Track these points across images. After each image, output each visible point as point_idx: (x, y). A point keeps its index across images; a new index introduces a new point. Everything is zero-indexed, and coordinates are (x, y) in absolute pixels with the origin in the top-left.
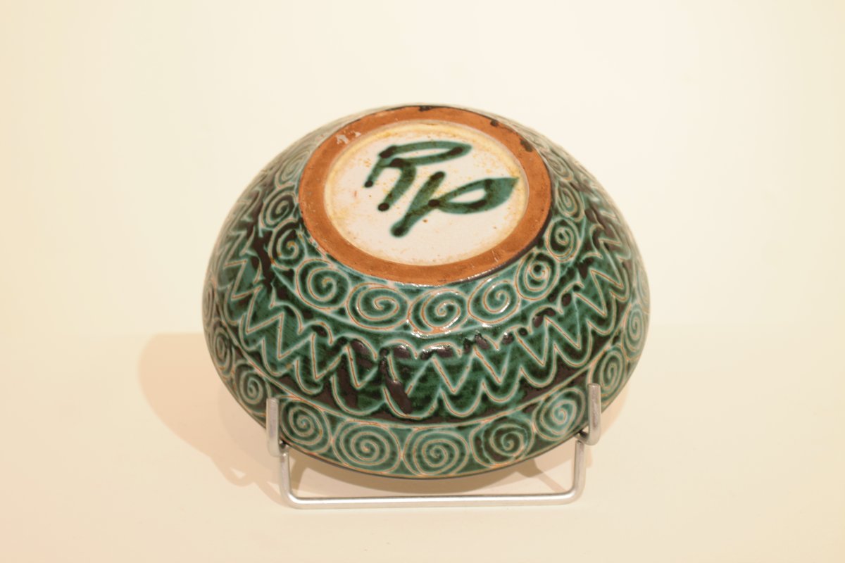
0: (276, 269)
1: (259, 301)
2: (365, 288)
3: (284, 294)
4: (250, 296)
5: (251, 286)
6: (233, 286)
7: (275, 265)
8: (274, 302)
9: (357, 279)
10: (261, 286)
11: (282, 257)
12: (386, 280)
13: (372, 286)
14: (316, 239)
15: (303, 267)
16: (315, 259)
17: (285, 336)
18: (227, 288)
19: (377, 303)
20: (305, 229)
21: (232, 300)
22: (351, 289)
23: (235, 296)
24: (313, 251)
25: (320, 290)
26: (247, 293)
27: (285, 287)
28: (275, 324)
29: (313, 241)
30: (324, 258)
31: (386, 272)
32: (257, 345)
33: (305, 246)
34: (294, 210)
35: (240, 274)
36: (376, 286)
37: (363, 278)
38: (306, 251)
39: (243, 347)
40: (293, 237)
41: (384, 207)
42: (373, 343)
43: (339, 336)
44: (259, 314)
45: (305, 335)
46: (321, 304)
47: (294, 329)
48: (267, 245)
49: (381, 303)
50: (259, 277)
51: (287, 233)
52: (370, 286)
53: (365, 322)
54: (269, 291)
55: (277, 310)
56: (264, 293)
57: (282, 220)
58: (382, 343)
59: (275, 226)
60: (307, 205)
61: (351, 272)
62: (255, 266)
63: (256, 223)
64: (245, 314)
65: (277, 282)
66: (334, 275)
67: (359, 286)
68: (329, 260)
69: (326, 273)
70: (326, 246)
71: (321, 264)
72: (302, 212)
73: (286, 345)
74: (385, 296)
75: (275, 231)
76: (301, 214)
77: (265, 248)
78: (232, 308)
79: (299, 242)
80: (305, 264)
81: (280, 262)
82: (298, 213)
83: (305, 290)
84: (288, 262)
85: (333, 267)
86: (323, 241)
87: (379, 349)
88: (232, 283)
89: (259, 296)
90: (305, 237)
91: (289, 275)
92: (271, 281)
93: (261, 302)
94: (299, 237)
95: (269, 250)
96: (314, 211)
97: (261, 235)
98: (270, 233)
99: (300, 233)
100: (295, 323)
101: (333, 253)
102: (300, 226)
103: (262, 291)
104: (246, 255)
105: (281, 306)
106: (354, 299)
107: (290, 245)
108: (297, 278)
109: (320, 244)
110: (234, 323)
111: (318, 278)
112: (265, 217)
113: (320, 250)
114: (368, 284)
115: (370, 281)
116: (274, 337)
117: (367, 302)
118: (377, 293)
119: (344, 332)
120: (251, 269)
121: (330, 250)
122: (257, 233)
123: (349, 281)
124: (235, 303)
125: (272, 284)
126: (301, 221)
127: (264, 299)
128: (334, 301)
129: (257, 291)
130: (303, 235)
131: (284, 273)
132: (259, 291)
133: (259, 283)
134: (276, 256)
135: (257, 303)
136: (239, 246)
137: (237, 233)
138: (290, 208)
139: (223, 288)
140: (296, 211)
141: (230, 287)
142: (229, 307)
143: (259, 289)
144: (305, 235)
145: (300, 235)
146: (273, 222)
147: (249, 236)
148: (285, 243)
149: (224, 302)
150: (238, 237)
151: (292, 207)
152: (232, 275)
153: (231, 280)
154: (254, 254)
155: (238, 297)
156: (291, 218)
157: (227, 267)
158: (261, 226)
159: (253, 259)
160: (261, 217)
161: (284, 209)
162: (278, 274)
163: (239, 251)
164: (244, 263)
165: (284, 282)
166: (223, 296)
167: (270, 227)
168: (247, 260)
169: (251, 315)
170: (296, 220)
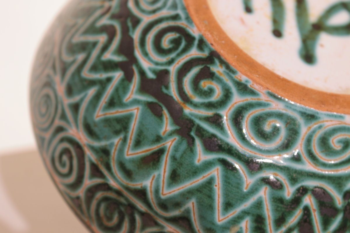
0: (192, 115)
1: (178, 155)
2: (320, 127)
3: (214, 144)
4: (161, 152)
5: (158, 139)
6: (125, 140)
7: (188, 110)
8: (202, 156)
9: (311, 117)
10: (177, 138)
11: (197, 99)
12: (342, 115)
13: (329, 124)
14: (247, 75)
15: (233, 109)
16: (250, 99)
17: (227, 194)
18: (112, 144)
19: (335, 142)
20: (223, 63)
21: (127, 157)
22: (304, 130)
23: (130, 152)
24: (243, 88)
25: (263, 135)
26: (155, 147)
27: (213, 136)
28: (210, 182)
29: (243, 78)
30: (263, 98)
31: (338, 106)
32: (183, 209)
33: (230, 84)
34: (196, 42)
35: (134, 126)
36: (333, 123)
37: (318, 116)
38: (234, 90)
39: (156, 214)
40: (207, 74)
41: (278, 33)
42: (335, 187)
43: (298, 185)
44: (181, 171)
45: (254, 190)
46: (269, 152)
47: (239, 185)
48: (167, 87)
49: (340, 142)
50: (168, 126)
51: (195, 71)
52: (327, 124)
53: (324, 165)
54: (191, 142)
55: (208, 165)
56: (184, 146)
57: (179, 55)
58: (345, 185)
59: (171, 62)
60: (213, 36)
61: (303, 111)
62: (159, 115)
63: (133, 60)
64: (156, 173)
65: (200, 131)
66: (280, 116)
67: (314, 126)
68: (271, 99)
69: (270, 115)
70: (262, 82)
71: (260, 104)
72: (212, 44)
73: (228, 206)
74: (343, 133)
75: (173, 69)
76: (210, 46)
77: (165, 91)
78: (129, 166)
79: (219, 80)
80: (236, 106)
81: (196, 106)
83: (243, 138)
84: (210, 106)
85: (276, 106)
86: (255, 77)
87: (343, 193)
88: (122, 136)
89: (176, 149)
90: (228, 74)
91: (216, 121)
92: (190, 130)
93: (182, 156)
94: (217, 74)
95: (173, 91)
96: (223, 42)
97: (151, 75)
98: (166, 73)
99: (217, 69)
100: (239, 178)
101: (273, 90)
102: (217, 61)
103: (179, 143)
104: (136, 102)
105: (214, 160)
106: (309, 141)
107: (205, 84)
109: (254, 81)
110: (137, 185)
111: (258, 121)
112: (146, 54)
113: (256, 87)
114: (323, 122)
115: (326, 118)
116: (211, 197)
117: (324, 142)
118: (335, 131)
119: (303, 181)
120: (151, 118)
121: (268, 86)
122: (142, 73)
123: (300, 120)
124: (132, 161)
125: (193, 134)
126: (213, 57)
127: (185, 152)
128: (287, 146)
129: (170, 144)
130: (224, 72)
131: (207, 119)
132: (174, 143)
133: (171, 134)
134: (186, 99)
135: (174, 158)
136: (117, 90)
137: (104, 76)
138: (186, 40)
139: (103, 143)
140: (202, 44)
141: (118, 142)
142: (122, 166)
143: (173, 141)
144: (227, 71)
145: (218, 72)
146: (163, 59)
147: (128, 77)
148: (196, 82)
149: (109, 159)
150: (109, 80)
151: (190, 39)
152: (118, 127)
153: (117, 133)
154: (150, 99)
155: (137, 153)
156: (194, 53)
157: (103, 117)
158: (145, 65)
159: (150, 105)
160: (138, 53)
161: (176, 42)
162: (197, 121)
163: (119, 97)
164: (135, 111)
165: (210, 129)
166: (105, 152)
167: (162, 64)
168: (140, 107)
169: (167, 174)
170: (205, 54)
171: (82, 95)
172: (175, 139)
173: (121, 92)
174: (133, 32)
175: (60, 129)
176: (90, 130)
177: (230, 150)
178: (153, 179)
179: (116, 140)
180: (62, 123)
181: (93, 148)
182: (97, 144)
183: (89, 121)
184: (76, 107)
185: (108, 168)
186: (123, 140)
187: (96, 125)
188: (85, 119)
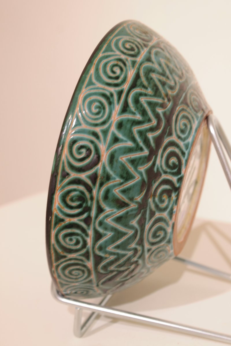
1: (130, 213)
2: (166, 247)
3: (142, 223)
4: (127, 205)
5: (132, 199)
6: (121, 184)
7: (150, 200)
8: (134, 223)
9: (169, 242)
10: (137, 206)
11: (157, 199)
15: (160, 216)
16: (168, 218)
17: (122, 243)
18: (115, 179)
20: (178, 196)
21: (114, 191)
22: (162, 244)
23: (117, 191)
24: (171, 213)
25: (155, 236)
26: (127, 201)
27: (145, 219)
28: (125, 234)
29: (175, 209)
30: (171, 223)
32: (105, 232)
33: (170, 207)
34: (179, 176)
36: (169, 249)
38: (168, 210)
39: (95, 223)
40: (168, 193)
43: (138, 260)
44: (123, 220)
45: (130, 250)
46: (149, 241)
47: (129, 244)
49: (161, 255)
50: (139, 199)
51: (167, 187)
53: (149, 258)
54: (138, 214)
55: (132, 227)
56: (135, 212)
57: (170, 173)
59: (165, 172)
62: (142, 190)
64: (115, 210)
65: (145, 212)
66: (166, 233)
67: (166, 245)
69: (165, 230)
71: (167, 223)
73: (118, 247)
75: (164, 177)
77: (153, 182)
78: (110, 195)
79: (169, 201)
80: (162, 216)
81: (154, 201)
82: (181, 182)
83: (150, 229)
84: (157, 206)
85: (169, 229)
88: (122, 181)
89: (132, 210)
90: (174, 202)
91: (152, 214)
92: (143, 208)
93: (130, 215)
95: (155, 186)
97: (155, 169)
98: (160, 175)
99: (174, 196)
102: (177, 193)
103: (135, 210)
104: (141, 174)
105: (136, 227)
106: (158, 248)
107: (165, 197)
108: (153, 219)
110: (103, 205)
111: (161, 229)
113: (174, 217)
115: (170, 246)
116: (119, 239)
117: (160, 252)
118: (165, 251)
119: (141, 259)
120: (138, 188)
122: (154, 164)
123: (166, 240)
124: (114, 195)
125: (142, 211)
126: (178, 190)
127: (132, 215)
128: (153, 244)
130: (174, 200)
131: (151, 210)
132: (134, 207)
133: (137, 203)
134: (154, 195)
135: (127, 213)
136: (140, 158)
137: (141, 144)
138: (178, 170)
139: (111, 173)
140: (180, 180)
141: (117, 181)
142: (107, 192)
143: (134, 206)
144: (175, 201)
145: (172, 198)
146: (164, 167)
147: (148, 159)
148: (164, 191)
149: (106, 182)
150: (141, 149)
151: (179, 172)
152: (125, 175)
153: (122, 177)
154: (146, 179)
155: (119, 195)
156: (174, 179)
157: (123, 162)
158: (158, 162)
159: (143, 181)
160: (160, 151)
161: (174, 166)
162: (148, 208)
163: (138, 163)
164: (137, 178)
165: (147, 216)
166: (108, 178)
167: (162, 169)
168: (140, 178)
169: (118, 215)
170: (177, 185)
171: (124, 138)
172: (135, 206)
173: (141, 161)
174: (166, 138)
176: (112, 158)
177: (142, 230)
178: (111, 210)
181: (104, 168)
182: (108, 169)
183: (116, 155)
184: (116, 140)
185: (101, 185)
186: (120, 183)
187: (117, 160)
188: (115, 151)
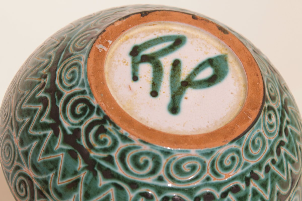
0: (95, 156)
1: (88, 182)
2: (174, 159)
3: (108, 174)
4: (78, 181)
5: (76, 173)
6: (56, 174)
7: (93, 154)
8: (102, 182)
9: (167, 153)
10: (86, 171)
11: (97, 147)
12: (188, 150)
13: (180, 156)
14: (126, 130)
15: (119, 152)
16: (128, 144)
18: (49, 177)
19: (185, 167)
20: (112, 123)
21: (58, 185)
22: (164, 161)
23: (60, 182)
24: (125, 138)
25: (138, 166)
26: (74, 178)
27: (108, 169)
28: (108, 198)
29: (124, 132)
30: (137, 143)
31: (186, 144)
33: (117, 136)
34: (96, 110)
35: (61, 165)
36: (183, 155)
37: (172, 152)
38: (119, 139)
40: (103, 130)
41: (154, 94)
42: (188, 195)
43: (163, 196)
44: (91, 192)
46: (142, 176)
47: (125, 198)
48: (79, 140)
49: (189, 166)
50: (81, 164)
51: (95, 128)
52: (178, 156)
53: (179, 182)
54: (95, 174)
55: (106, 187)
56: (91, 176)
57: (86, 118)
58: (195, 194)
59: (81, 123)
60: (106, 105)
61: (162, 150)
62: (75, 158)
63: (59, 122)
64: (76, 194)
65: (100, 167)
66: (148, 153)
67: (170, 158)
68: (141, 144)
69: (142, 154)
70: (136, 134)
71: (135, 148)
72: (105, 111)
74: (190, 161)
75: (83, 128)
76: (104, 112)
77: (78, 142)
78: (60, 191)
79: (110, 134)
80: (121, 149)
81: (97, 151)
82: (102, 112)
83: (126, 169)
84: (105, 150)
85: (146, 148)
86: (132, 130)
87: (193, 199)
88: (54, 172)
89: (86, 179)
90: (115, 130)
91: (110, 159)
92: (94, 166)
93: (90, 183)
94: (109, 130)
95: (83, 142)
96: (113, 108)
97: (69, 132)
98: (79, 130)
99: (108, 127)
100: (126, 194)
101: (143, 138)
102: (108, 122)
103: (88, 175)
104: (61, 150)
105: (109, 184)
106: (168, 168)
107: (102, 137)
108: (117, 161)
109: (131, 133)
111: (135, 158)
112: (66, 118)
113: (132, 137)
114: (176, 155)
115: (177, 153)
117: (178, 167)
118: (184, 160)
119: (166, 193)
120: (71, 160)
121: (140, 135)
122: (64, 131)
123: (162, 156)
124: (62, 187)
125: (96, 168)
126: (106, 119)
127: (92, 180)
128: (153, 172)
129: (83, 175)
130: (113, 128)
131: (104, 159)
132: (85, 175)
133: (83, 169)
134: (91, 147)
135: (85, 184)
136: (50, 142)
137: (42, 133)
138: (90, 108)
139: (44, 177)
140: (99, 111)
141: (52, 176)
142: (56, 190)
143: (84, 174)
144: (114, 128)
145: (109, 128)
146: (77, 121)
147: (56, 134)
148: (96, 136)
149: (48, 186)
150: (45, 136)
151: (92, 107)
152: (52, 166)
153: (51, 170)
154: (69, 148)
155: (64, 182)
156: (95, 117)
157: (42, 160)
158: (66, 125)
159: (70, 152)
160: (61, 118)
161: (84, 110)
162: (98, 161)
163: (51, 147)
164: (61, 156)
165: (106, 165)
166: (45, 182)
167: (76, 125)
168: (64, 153)
169: (82, 194)
170: (101, 117)
171: (29, 146)
172: (85, 173)
173: (52, 144)
174: (58, 102)
175: (18, 168)
176: (35, 168)
177: (119, 177)
178: (74, 198)
179: (51, 175)
180: (19, 164)
181: (37, 180)
182: (40, 177)
183: (34, 162)
184: (26, 154)
185: (48, 192)
186: (55, 175)
187: (39, 165)
188: (32, 161)
